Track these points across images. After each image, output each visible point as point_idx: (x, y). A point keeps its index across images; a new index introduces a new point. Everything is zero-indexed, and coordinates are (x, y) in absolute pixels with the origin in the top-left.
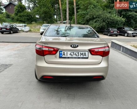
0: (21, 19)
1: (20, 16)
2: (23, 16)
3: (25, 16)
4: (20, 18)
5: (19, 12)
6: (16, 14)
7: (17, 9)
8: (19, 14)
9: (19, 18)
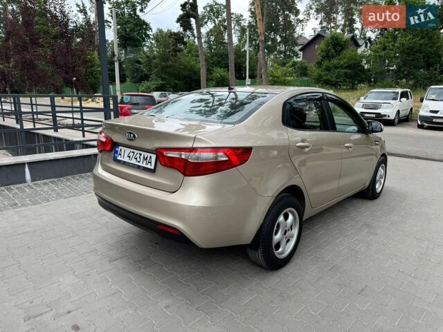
0: (329, 77)
1: (328, 69)
2: (336, 68)
3: (341, 67)
4: (326, 75)
5: (327, 56)
6: (319, 64)
7: (322, 51)
8: (326, 63)
9: (323, 73)
